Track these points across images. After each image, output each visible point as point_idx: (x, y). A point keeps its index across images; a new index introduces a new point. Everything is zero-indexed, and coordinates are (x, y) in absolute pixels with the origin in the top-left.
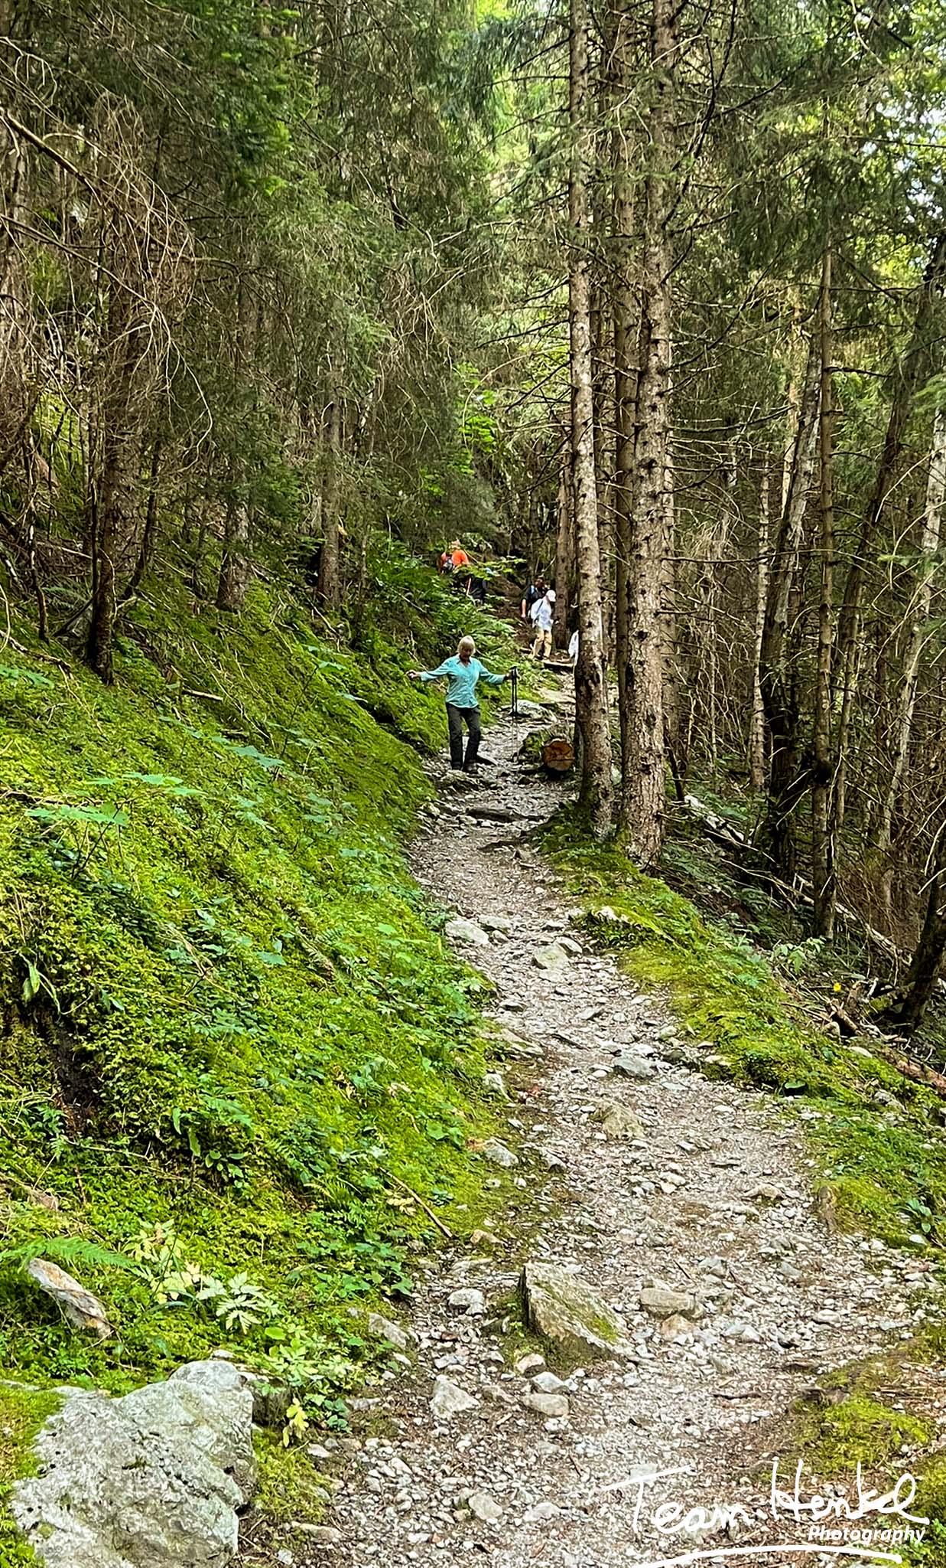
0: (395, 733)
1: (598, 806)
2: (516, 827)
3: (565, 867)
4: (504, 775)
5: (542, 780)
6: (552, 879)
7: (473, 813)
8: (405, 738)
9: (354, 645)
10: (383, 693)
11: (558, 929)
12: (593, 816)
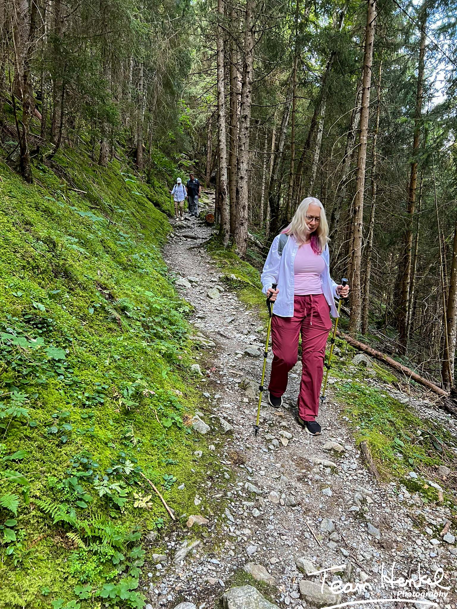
0: (160, 210)
1: (225, 236)
2: (199, 241)
3: (216, 257)
4: (194, 224)
5: (205, 226)
6: (212, 261)
7: (185, 236)
8: (163, 211)
9: (148, 182)
10: (156, 197)
11: (215, 281)
12: (223, 239)
